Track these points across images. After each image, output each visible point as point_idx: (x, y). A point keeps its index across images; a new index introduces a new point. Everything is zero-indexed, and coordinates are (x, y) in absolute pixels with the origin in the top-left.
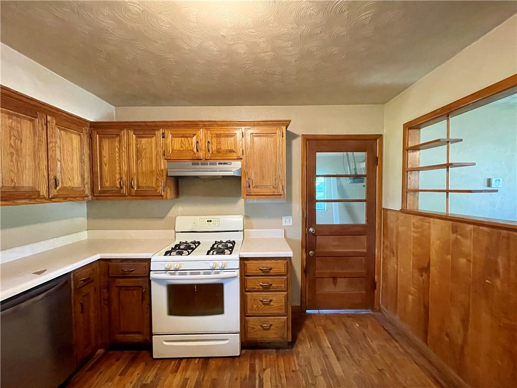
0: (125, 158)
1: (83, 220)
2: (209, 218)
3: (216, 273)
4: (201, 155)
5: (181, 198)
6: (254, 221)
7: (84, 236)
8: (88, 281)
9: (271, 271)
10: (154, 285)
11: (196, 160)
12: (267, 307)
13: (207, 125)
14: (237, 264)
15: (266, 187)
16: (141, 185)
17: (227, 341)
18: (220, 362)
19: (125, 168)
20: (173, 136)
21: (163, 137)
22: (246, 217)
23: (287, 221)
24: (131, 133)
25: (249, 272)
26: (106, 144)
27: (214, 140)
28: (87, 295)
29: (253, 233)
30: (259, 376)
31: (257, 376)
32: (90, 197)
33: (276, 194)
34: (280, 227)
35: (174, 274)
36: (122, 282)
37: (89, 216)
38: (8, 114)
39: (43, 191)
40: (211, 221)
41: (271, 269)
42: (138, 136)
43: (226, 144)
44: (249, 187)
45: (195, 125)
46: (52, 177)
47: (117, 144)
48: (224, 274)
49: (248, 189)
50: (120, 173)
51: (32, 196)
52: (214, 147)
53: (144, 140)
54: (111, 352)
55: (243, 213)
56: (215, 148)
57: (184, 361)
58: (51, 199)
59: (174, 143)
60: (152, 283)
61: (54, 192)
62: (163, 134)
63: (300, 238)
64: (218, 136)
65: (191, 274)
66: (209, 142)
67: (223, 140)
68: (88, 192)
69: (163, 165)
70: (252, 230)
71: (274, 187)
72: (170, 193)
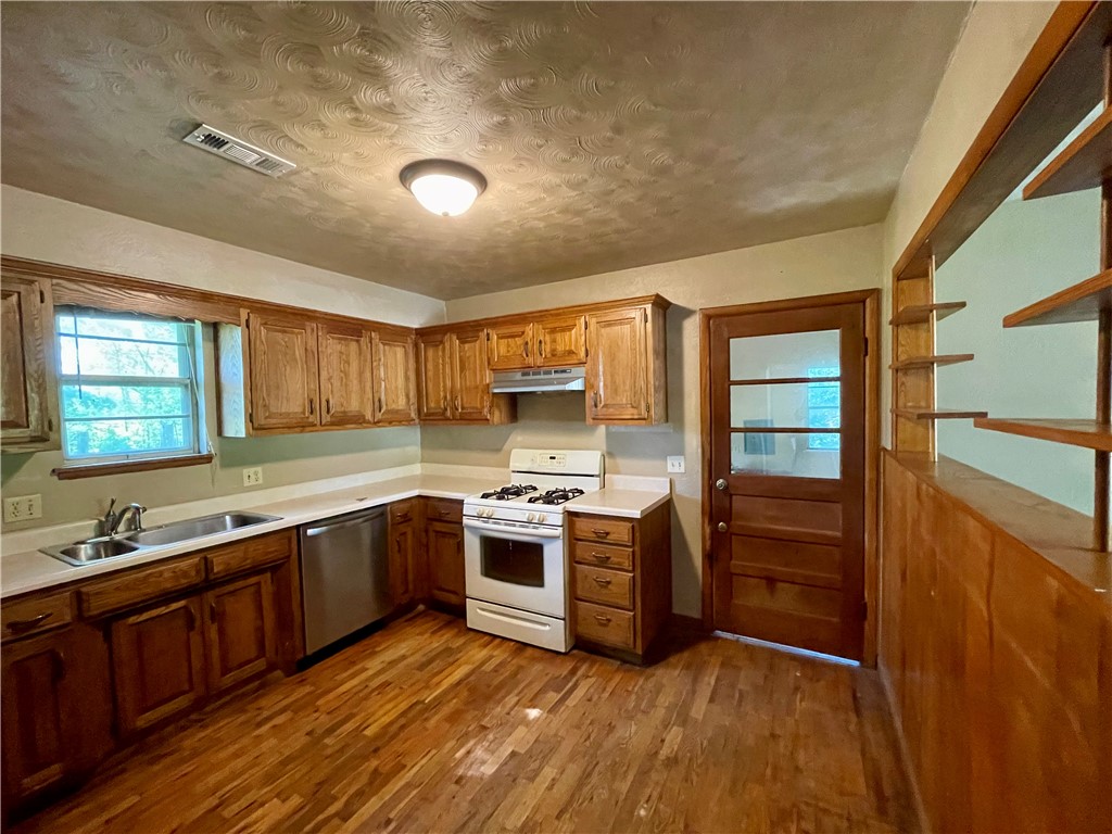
0: (448, 370)
1: (415, 450)
2: (553, 453)
3: (534, 528)
4: (530, 361)
5: (521, 423)
6: (622, 462)
7: (417, 469)
8: (406, 518)
9: (608, 537)
10: (466, 533)
11: (526, 370)
12: (604, 591)
13: (538, 317)
14: (559, 520)
15: (621, 406)
16: (465, 405)
17: (547, 628)
18: (538, 653)
19: (449, 384)
20: (499, 338)
21: (488, 340)
22: (609, 454)
23: (675, 465)
24: (454, 337)
25: (579, 534)
26: (431, 353)
27: (548, 338)
28: (404, 534)
29: (618, 481)
30: (577, 681)
31: (574, 679)
32: (417, 421)
33: (636, 417)
34: (664, 474)
35: (486, 522)
36: (438, 526)
37: (423, 446)
38: (339, 339)
39: (369, 416)
40: (554, 458)
41: (608, 534)
42: (463, 341)
43: (564, 341)
44: (596, 406)
45: (523, 319)
46: (376, 400)
47: (440, 353)
48: (543, 531)
49: (594, 409)
50: (445, 391)
51: (358, 420)
52: (547, 348)
53: (467, 346)
54: (431, 612)
55: (604, 448)
56: (548, 350)
57: (498, 640)
58: (376, 423)
59: (500, 346)
60: (465, 530)
61: (379, 416)
62: (488, 334)
63: (698, 496)
64: (553, 331)
65: (506, 525)
66: (540, 342)
67: (558, 336)
68: (413, 415)
69: (488, 377)
70: (619, 476)
71: (633, 407)
72: (497, 416)
